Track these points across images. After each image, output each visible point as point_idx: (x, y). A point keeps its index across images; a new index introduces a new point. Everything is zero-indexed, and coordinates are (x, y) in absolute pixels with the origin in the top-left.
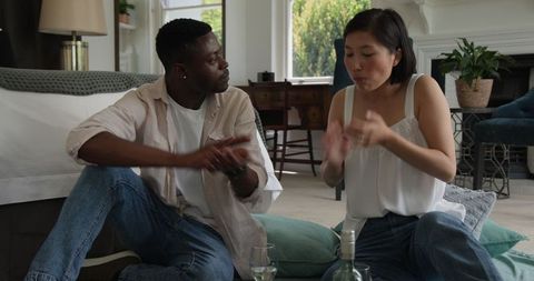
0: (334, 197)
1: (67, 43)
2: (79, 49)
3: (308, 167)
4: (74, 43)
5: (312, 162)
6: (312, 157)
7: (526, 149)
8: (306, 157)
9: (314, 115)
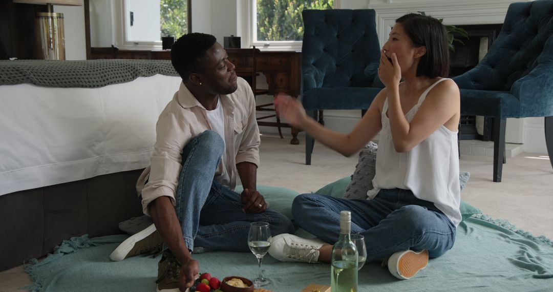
0: (304, 161)
1: (43, 14)
2: (55, 21)
3: (275, 129)
4: (49, 14)
5: (279, 124)
6: (278, 120)
7: (474, 117)
8: (273, 120)
9: (281, 80)
